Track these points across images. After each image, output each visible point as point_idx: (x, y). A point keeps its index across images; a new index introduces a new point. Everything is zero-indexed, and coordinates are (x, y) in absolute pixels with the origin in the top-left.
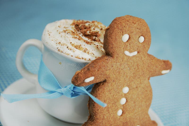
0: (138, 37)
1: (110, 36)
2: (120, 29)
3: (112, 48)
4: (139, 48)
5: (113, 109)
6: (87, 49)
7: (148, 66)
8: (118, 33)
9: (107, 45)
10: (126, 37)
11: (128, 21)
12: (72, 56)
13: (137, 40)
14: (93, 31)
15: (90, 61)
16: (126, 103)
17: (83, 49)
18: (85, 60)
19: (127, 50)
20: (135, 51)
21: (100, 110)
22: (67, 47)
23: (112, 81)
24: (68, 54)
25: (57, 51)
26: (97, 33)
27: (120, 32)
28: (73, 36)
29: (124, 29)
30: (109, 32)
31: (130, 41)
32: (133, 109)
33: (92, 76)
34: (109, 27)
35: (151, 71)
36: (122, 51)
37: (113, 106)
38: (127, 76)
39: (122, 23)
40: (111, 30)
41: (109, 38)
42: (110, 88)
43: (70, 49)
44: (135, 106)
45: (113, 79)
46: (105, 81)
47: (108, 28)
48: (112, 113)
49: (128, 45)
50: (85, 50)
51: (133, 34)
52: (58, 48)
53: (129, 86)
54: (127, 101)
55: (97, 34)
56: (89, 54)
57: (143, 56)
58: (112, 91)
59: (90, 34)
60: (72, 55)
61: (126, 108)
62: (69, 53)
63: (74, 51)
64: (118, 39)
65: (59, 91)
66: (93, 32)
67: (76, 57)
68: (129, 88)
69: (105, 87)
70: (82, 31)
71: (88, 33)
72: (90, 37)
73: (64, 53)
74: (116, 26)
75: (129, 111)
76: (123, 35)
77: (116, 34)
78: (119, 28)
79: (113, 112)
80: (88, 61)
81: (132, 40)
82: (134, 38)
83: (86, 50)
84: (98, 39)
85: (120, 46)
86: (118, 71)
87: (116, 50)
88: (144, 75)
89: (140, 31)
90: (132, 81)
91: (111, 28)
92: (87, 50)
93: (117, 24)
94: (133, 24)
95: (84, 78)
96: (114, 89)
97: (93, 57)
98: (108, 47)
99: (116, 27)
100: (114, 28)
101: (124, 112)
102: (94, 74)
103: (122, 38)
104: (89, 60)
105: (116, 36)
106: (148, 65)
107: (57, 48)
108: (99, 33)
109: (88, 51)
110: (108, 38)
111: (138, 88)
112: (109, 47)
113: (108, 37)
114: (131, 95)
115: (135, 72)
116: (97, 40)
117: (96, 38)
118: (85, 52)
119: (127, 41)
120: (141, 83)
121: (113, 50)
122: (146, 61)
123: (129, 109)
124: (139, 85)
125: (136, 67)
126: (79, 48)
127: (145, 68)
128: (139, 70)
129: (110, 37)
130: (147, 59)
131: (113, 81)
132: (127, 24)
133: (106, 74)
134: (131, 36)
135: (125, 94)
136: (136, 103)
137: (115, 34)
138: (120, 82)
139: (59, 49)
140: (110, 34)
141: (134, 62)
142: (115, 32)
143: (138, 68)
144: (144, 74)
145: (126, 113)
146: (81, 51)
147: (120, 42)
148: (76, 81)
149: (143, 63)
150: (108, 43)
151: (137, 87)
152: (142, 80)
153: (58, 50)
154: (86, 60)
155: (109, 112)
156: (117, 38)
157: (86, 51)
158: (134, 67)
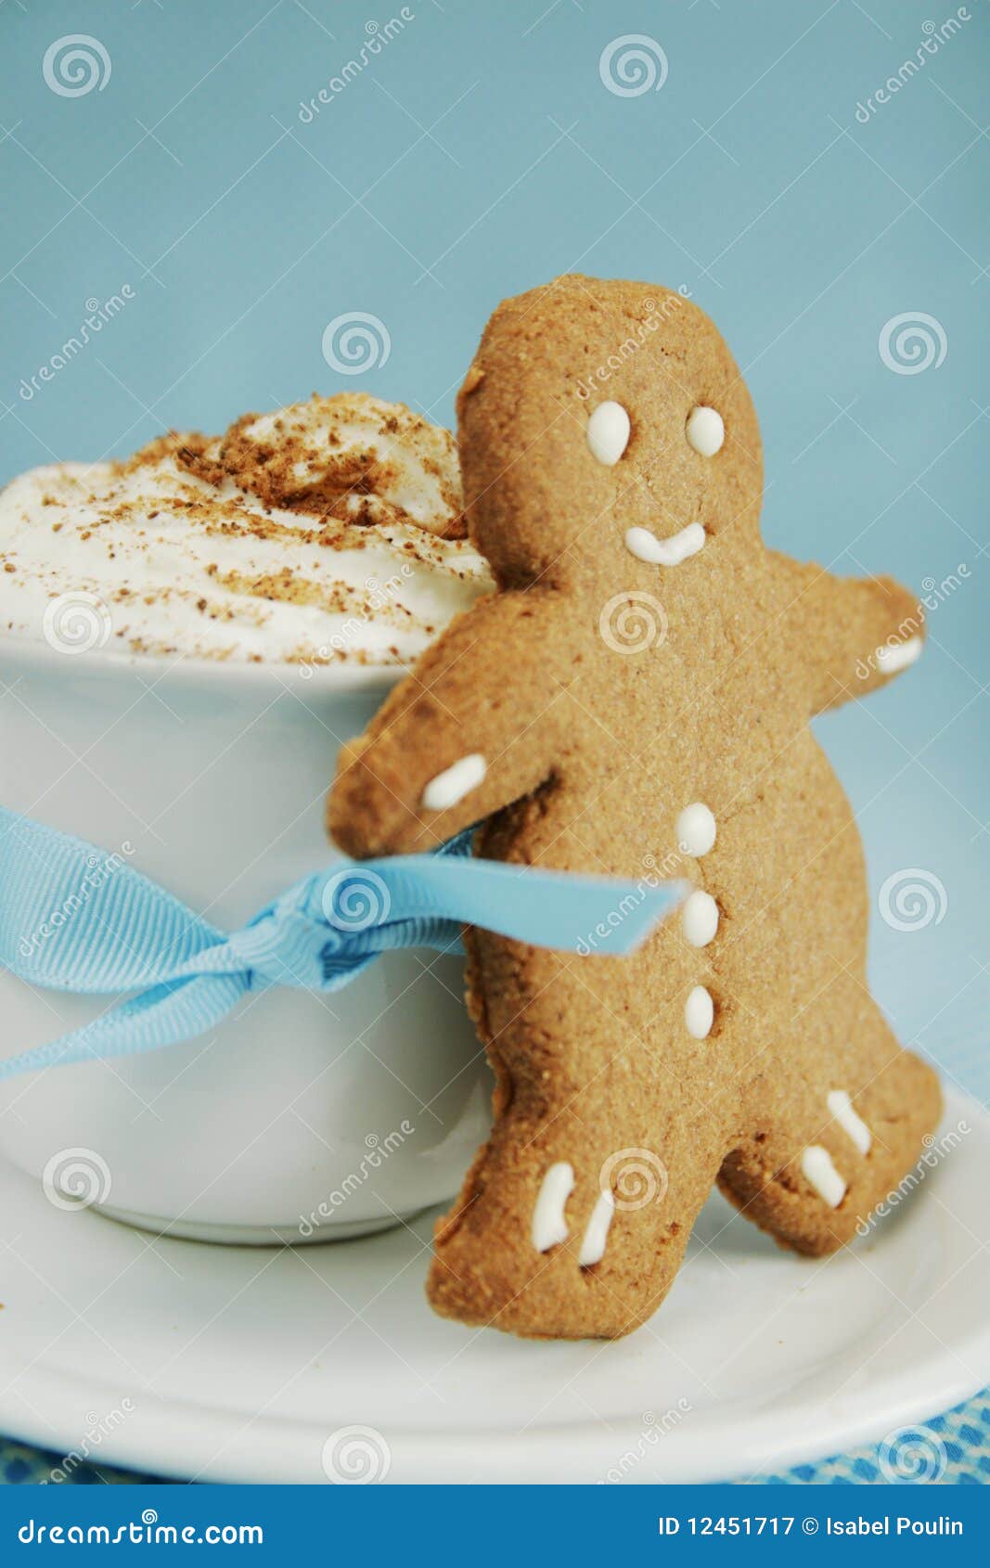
0: (680, 412)
1: (506, 431)
2: (562, 370)
3: (543, 518)
4: (706, 498)
5: (653, 991)
6: (349, 585)
7: (791, 623)
8: (559, 398)
9: (505, 505)
10: (610, 428)
11: (592, 308)
12: (257, 659)
13: (680, 443)
14: (333, 452)
15: (402, 662)
16: (720, 927)
17: (318, 589)
18: (363, 661)
19: (641, 524)
20: (690, 521)
21: (571, 1014)
22: (202, 605)
23: (601, 770)
24: (225, 655)
25: (122, 658)
26: (364, 459)
27: (568, 393)
28: (209, 524)
29: (589, 363)
30: (493, 407)
31: (641, 455)
32: (779, 967)
33: (465, 751)
34: (481, 373)
35: (817, 662)
36: (612, 529)
37: (647, 968)
38: (683, 722)
39: (562, 328)
40: (502, 391)
41: (508, 454)
42: (598, 825)
43: (224, 616)
44: (782, 941)
45: (602, 753)
46: (552, 784)
47: (476, 379)
48: (655, 1019)
49: (635, 487)
50: (337, 593)
51: (647, 393)
52: (127, 628)
53: (709, 798)
54: (724, 913)
55: (372, 472)
56: (376, 617)
57: (742, 558)
58: (619, 850)
59: (317, 478)
60: (257, 652)
61: (732, 970)
62: (227, 646)
63: (263, 620)
64: (567, 447)
65: (210, 967)
66: (340, 462)
67: (290, 660)
68: (711, 807)
69: (562, 827)
70: (248, 478)
71: (301, 475)
72: (326, 506)
73: (187, 657)
74: (528, 352)
75: (753, 991)
76: (590, 415)
77: (542, 410)
78: (550, 366)
79: (657, 1010)
80: (387, 663)
81: (651, 442)
82: (663, 427)
83: (341, 590)
84: (387, 504)
85: (591, 499)
86: (619, 686)
87: (571, 531)
88: (781, 696)
89: (680, 366)
90: (722, 752)
91: (500, 378)
92: (351, 590)
93: (527, 338)
94: (631, 324)
95: (413, 777)
96: (625, 834)
97: (408, 630)
98: (511, 523)
99: (530, 359)
100: (520, 369)
101: (724, 1004)
102: (477, 731)
103: (585, 435)
104: (390, 656)
105: (547, 423)
106: (786, 618)
107: (121, 634)
108: (383, 458)
109: (357, 597)
110: (501, 453)
111: (766, 798)
112: (519, 514)
113: (492, 447)
114: (737, 860)
115: (726, 681)
116: (384, 512)
117: (371, 498)
118: (343, 610)
119: (625, 456)
120: (776, 761)
121: (554, 533)
122: (773, 591)
123: (754, 969)
124: (771, 778)
125: (723, 641)
126: (288, 592)
127: (774, 644)
128: (743, 663)
129: (506, 439)
130: (773, 577)
131: (609, 770)
132: (596, 325)
133: (554, 725)
134: (638, 415)
135: (698, 860)
136: (784, 916)
137: (537, 409)
138: (649, 772)
139: (132, 634)
140: (505, 419)
141: (701, 606)
142: (536, 400)
143: (736, 650)
144: (779, 688)
145: (737, 1006)
146: (312, 612)
147: (582, 468)
148: (364, 820)
149: (757, 604)
150: (507, 489)
151: (761, 798)
152: (779, 732)
153: (129, 647)
154: (372, 664)
155: (635, 1022)
156: (561, 439)
157: (349, 600)
158: (712, 644)
